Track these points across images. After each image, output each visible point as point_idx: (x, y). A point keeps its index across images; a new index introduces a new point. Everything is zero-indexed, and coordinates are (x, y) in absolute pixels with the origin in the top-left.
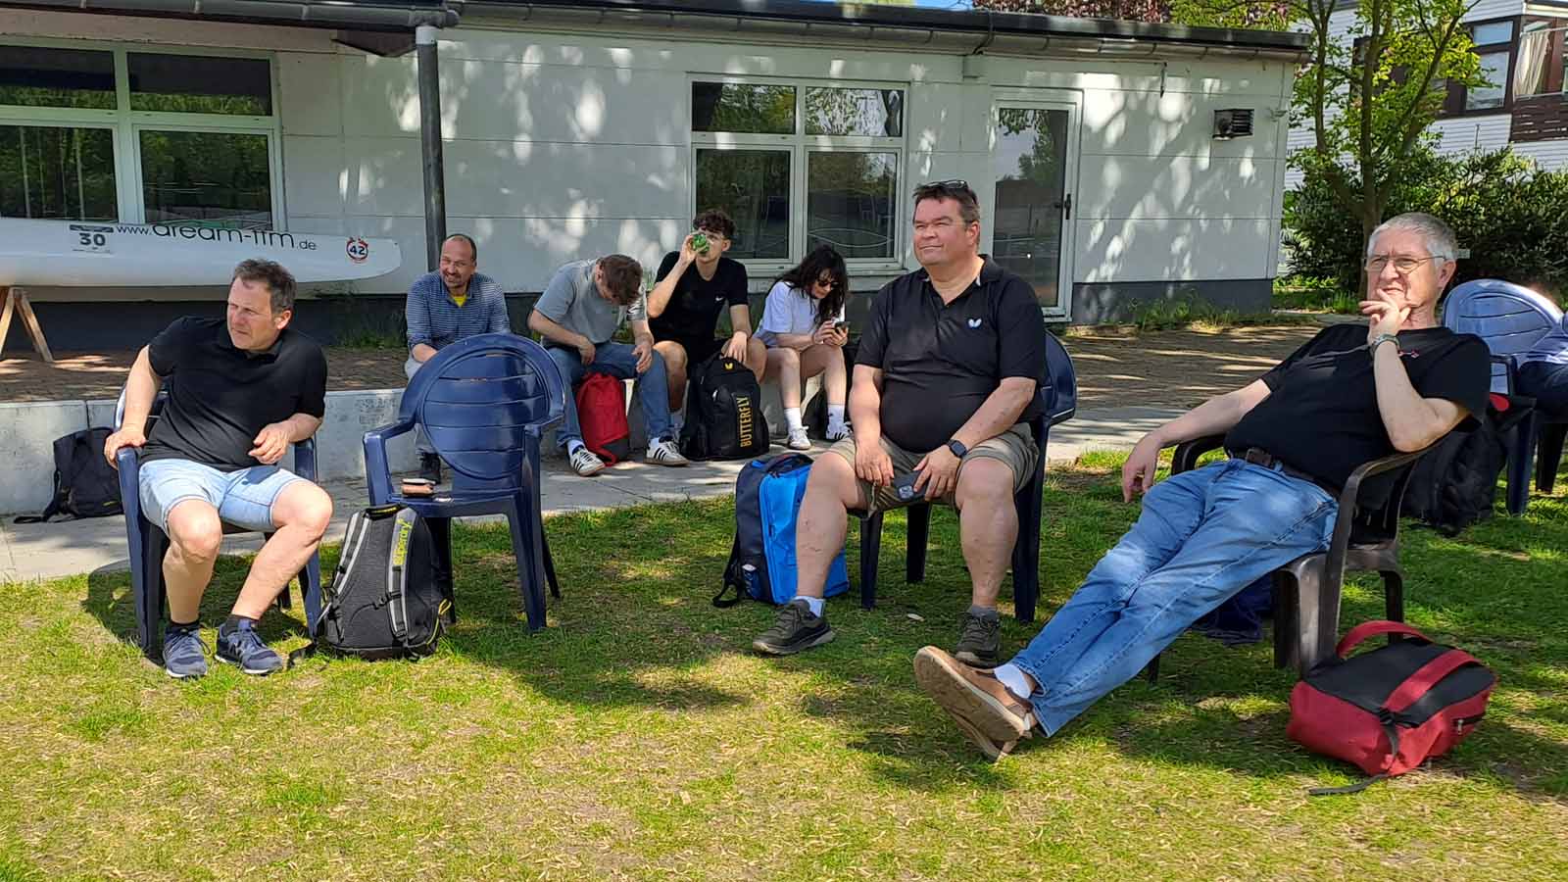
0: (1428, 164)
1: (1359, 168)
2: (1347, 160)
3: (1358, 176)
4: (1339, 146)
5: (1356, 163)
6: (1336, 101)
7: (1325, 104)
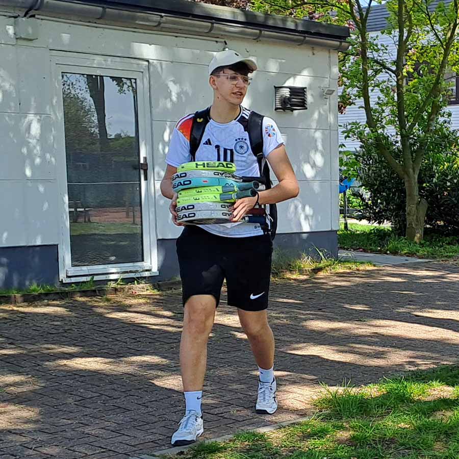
0: (446, 137)
1: (399, 138)
2: (391, 131)
3: (399, 144)
4: (384, 121)
5: (397, 134)
6: (378, 86)
7: (370, 88)
